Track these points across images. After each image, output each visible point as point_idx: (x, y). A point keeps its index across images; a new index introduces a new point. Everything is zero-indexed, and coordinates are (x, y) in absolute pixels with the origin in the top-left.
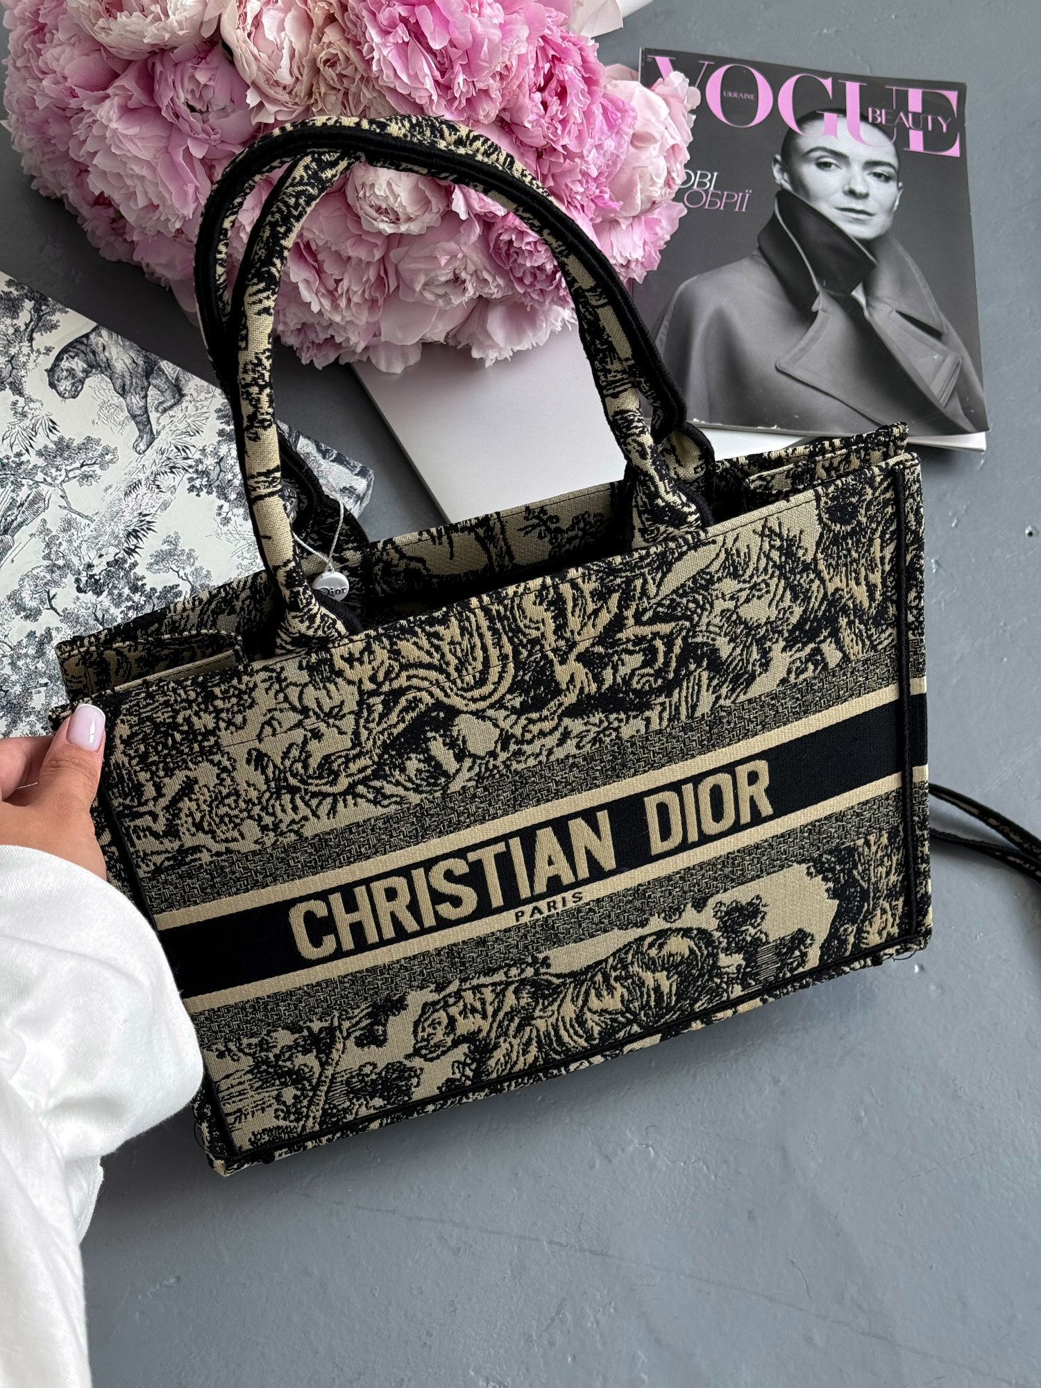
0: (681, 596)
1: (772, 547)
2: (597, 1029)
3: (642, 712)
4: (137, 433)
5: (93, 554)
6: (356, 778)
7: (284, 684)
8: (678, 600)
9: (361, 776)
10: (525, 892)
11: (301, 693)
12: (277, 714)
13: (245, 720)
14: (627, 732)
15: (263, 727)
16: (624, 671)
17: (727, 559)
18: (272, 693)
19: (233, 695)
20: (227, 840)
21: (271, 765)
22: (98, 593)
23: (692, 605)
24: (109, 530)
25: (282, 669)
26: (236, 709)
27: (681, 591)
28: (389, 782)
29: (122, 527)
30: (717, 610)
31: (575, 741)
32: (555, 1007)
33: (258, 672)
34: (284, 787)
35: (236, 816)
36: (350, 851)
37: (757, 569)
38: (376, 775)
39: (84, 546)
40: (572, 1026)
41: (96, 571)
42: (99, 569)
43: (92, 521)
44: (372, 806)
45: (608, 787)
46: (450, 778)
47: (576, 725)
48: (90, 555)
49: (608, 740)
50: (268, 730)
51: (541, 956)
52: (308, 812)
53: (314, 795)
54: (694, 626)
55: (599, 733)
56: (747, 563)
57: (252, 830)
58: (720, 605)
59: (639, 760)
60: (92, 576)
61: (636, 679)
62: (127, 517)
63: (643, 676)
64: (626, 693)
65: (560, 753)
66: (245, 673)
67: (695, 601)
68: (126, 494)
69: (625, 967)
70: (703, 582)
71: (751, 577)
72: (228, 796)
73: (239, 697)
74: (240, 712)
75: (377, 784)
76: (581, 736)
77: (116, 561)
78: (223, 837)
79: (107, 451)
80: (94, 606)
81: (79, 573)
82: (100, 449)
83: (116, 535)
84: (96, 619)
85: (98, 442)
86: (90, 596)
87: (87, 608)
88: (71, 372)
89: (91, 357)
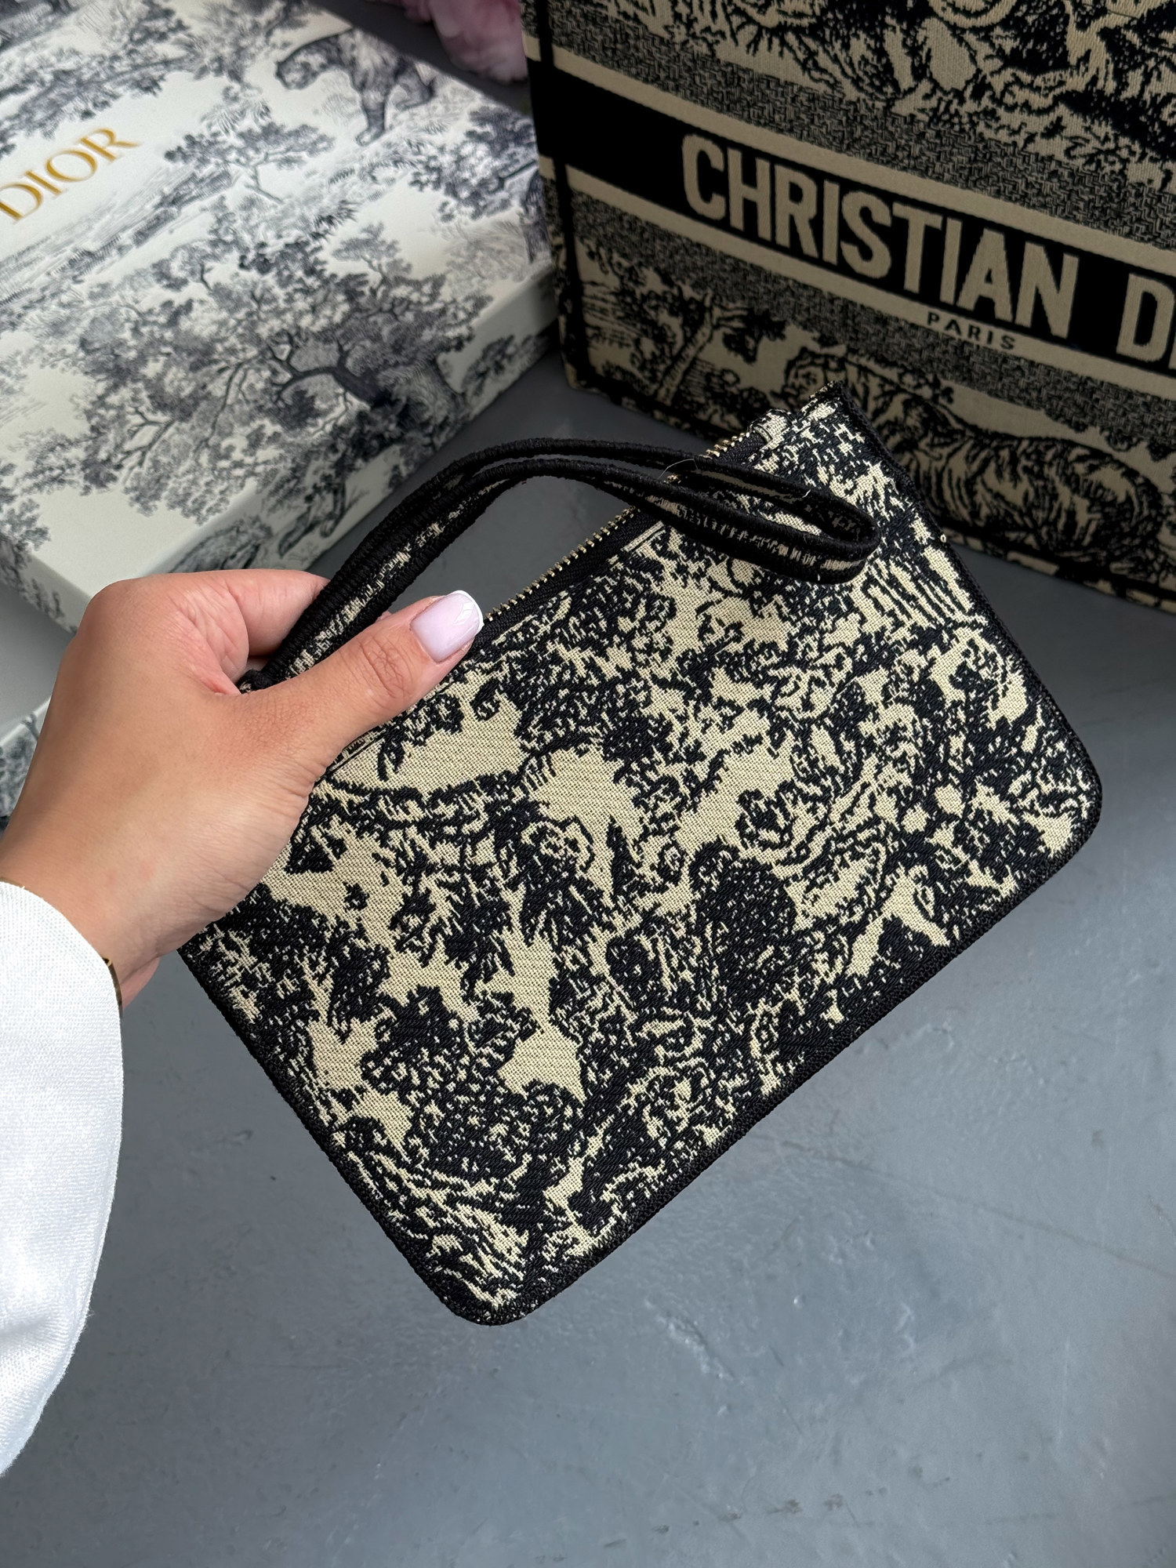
4: (365, 125)
5: (271, 234)
22: (263, 272)
24: (298, 211)
29: (315, 209)
39: (264, 224)
42: (274, 247)
43: (281, 201)
48: (268, 236)
60: (262, 255)
62: (326, 202)
68: (332, 181)
77: (297, 244)
79: (322, 138)
80: (255, 284)
81: (247, 250)
82: (314, 137)
83: (303, 219)
84: (253, 297)
85: (314, 130)
86: (253, 275)
87: (245, 285)
88: (306, 66)
89: (334, 54)
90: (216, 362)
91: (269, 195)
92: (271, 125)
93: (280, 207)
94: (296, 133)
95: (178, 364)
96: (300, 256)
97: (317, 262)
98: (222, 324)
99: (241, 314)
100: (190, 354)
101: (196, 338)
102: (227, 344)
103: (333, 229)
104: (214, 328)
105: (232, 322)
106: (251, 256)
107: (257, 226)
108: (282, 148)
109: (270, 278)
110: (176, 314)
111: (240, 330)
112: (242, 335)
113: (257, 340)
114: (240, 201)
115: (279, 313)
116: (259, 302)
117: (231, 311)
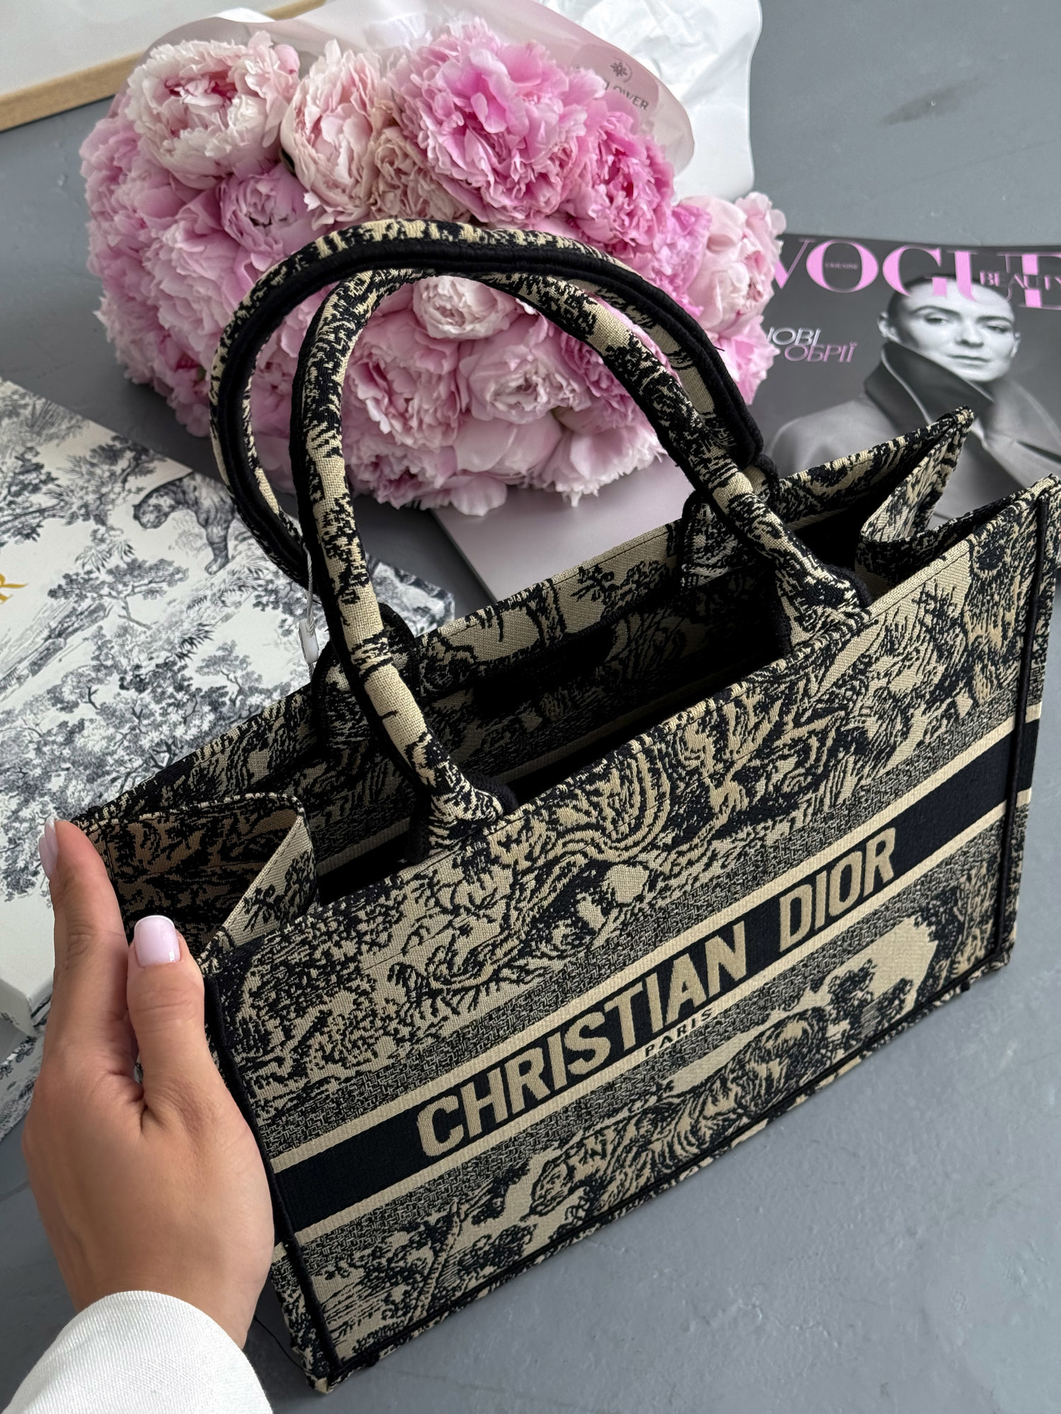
0: (840, 687)
1: (927, 611)
2: (709, 1133)
3: (788, 814)
4: (212, 557)
5: (143, 656)
6: (501, 963)
7: (436, 889)
8: (837, 691)
9: (506, 959)
10: (657, 1025)
11: (454, 892)
12: (426, 922)
13: (390, 936)
14: (771, 838)
15: (409, 938)
16: (776, 778)
17: (886, 636)
18: (422, 901)
19: (380, 914)
20: (359, 1064)
21: (414, 975)
22: (140, 691)
23: (849, 693)
24: (164, 636)
25: (435, 872)
26: (381, 927)
27: (841, 683)
28: (533, 957)
29: (178, 634)
30: (871, 692)
31: (720, 862)
32: (672, 1126)
33: (408, 882)
34: (426, 994)
35: (371, 1037)
36: (488, 1039)
37: (910, 639)
38: (522, 954)
39: (137, 649)
40: (686, 1138)
41: (143, 671)
42: (147, 669)
43: (149, 628)
44: (514, 986)
45: (747, 898)
46: (593, 933)
47: (722, 846)
48: (141, 658)
49: (752, 851)
50: (415, 939)
51: (665, 1082)
52: (448, 1012)
53: (456, 992)
54: (847, 714)
55: (744, 847)
56: (903, 636)
57: (386, 1045)
58: (875, 685)
59: (779, 863)
60: (138, 676)
61: (787, 782)
62: (186, 626)
63: (793, 778)
64: (776, 800)
65: (705, 878)
66: (395, 887)
67: (853, 688)
68: (189, 607)
69: (742, 1067)
70: (863, 665)
71: (905, 648)
72: (364, 1019)
73: (386, 914)
74: (385, 929)
75: (521, 962)
76: (727, 855)
77: (166, 664)
78: (355, 1061)
79: (178, 571)
80: (135, 702)
81: (125, 672)
82: (171, 569)
83: (169, 642)
84: (134, 713)
85: (170, 564)
86: (132, 693)
87: (127, 703)
88: (158, 508)
89: (180, 496)
90: (108, 773)
91: (138, 623)
92: (134, 561)
93: (149, 633)
94: (156, 567)
95: (77, 777)
96: (169, 674)
97: (184, 679)
98: (110, 739)
99: (125, 730)
100: (86, 768)
101: (90, 753)
102: (116, 757)
103: (195, 650)
104: (104, 743)
105: (119, 737)
106: (129, 678)
107: (131, 650)
108: (146, 581)
109: (147, 696)
110: (72, 733)
111: (126, 743)
112: (128, 747)
113: (142, 751)
114: (115, 629)
115: (157, 726)
116: (138, 717)
117: (117, 728)
